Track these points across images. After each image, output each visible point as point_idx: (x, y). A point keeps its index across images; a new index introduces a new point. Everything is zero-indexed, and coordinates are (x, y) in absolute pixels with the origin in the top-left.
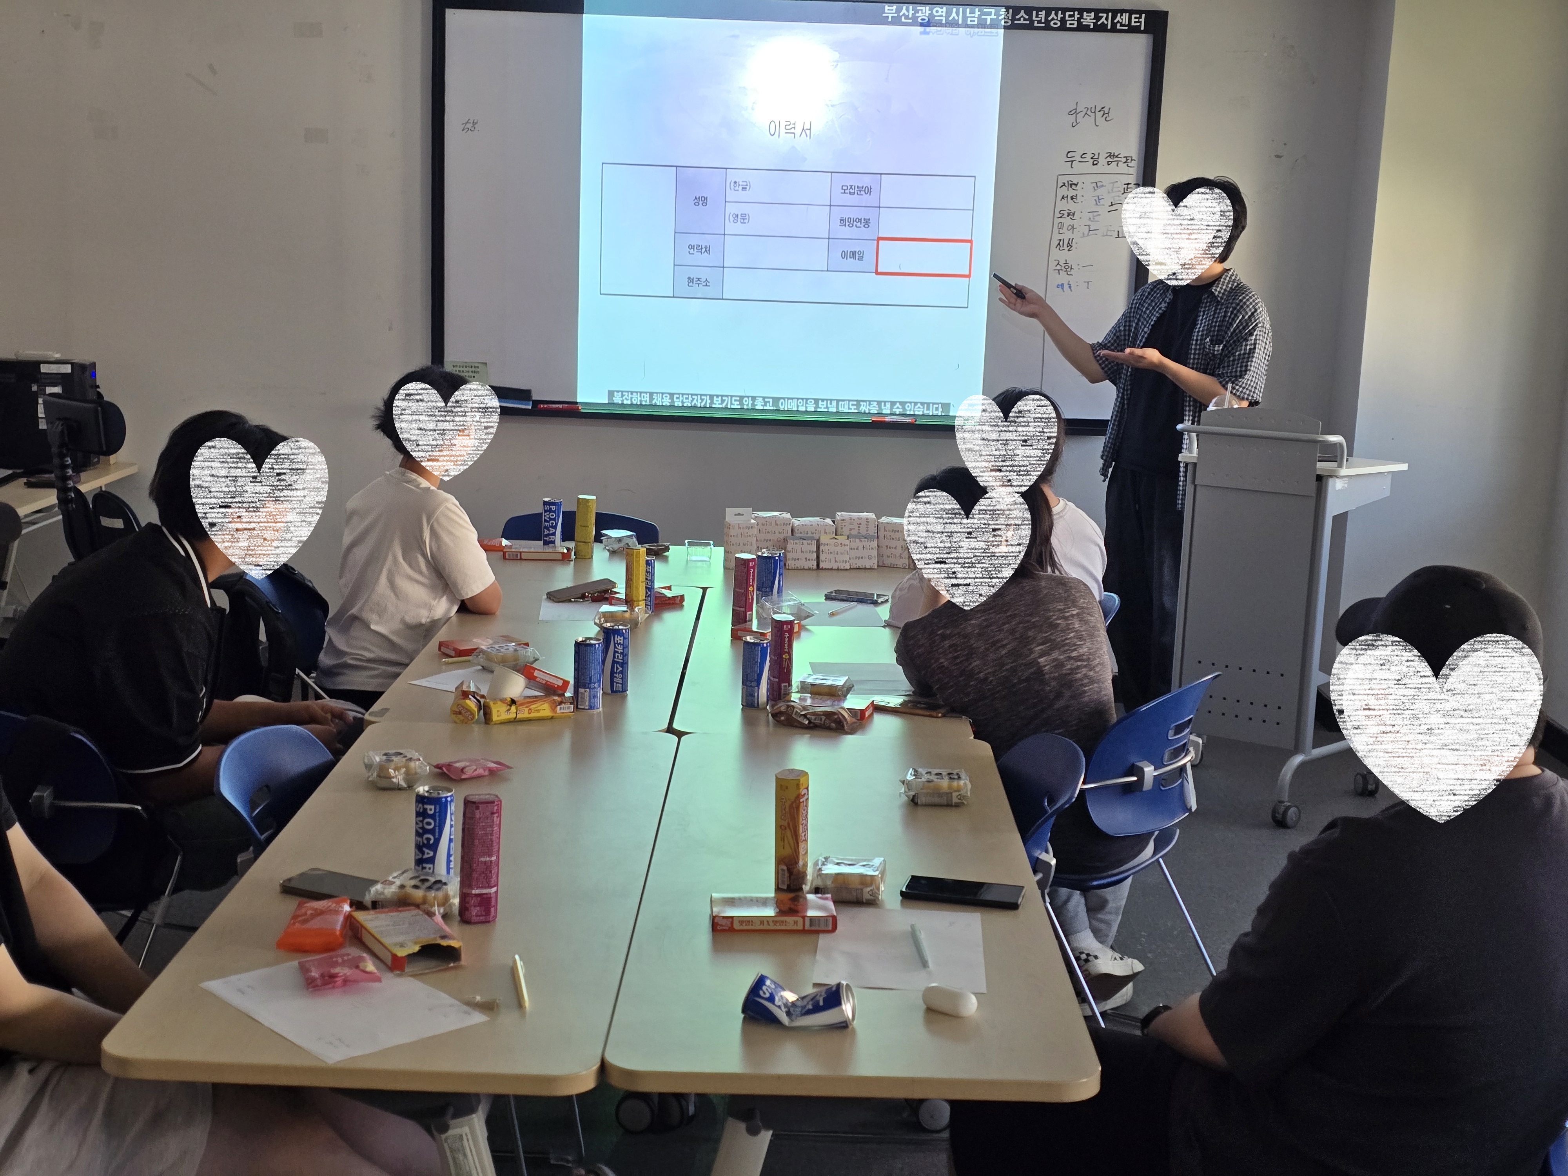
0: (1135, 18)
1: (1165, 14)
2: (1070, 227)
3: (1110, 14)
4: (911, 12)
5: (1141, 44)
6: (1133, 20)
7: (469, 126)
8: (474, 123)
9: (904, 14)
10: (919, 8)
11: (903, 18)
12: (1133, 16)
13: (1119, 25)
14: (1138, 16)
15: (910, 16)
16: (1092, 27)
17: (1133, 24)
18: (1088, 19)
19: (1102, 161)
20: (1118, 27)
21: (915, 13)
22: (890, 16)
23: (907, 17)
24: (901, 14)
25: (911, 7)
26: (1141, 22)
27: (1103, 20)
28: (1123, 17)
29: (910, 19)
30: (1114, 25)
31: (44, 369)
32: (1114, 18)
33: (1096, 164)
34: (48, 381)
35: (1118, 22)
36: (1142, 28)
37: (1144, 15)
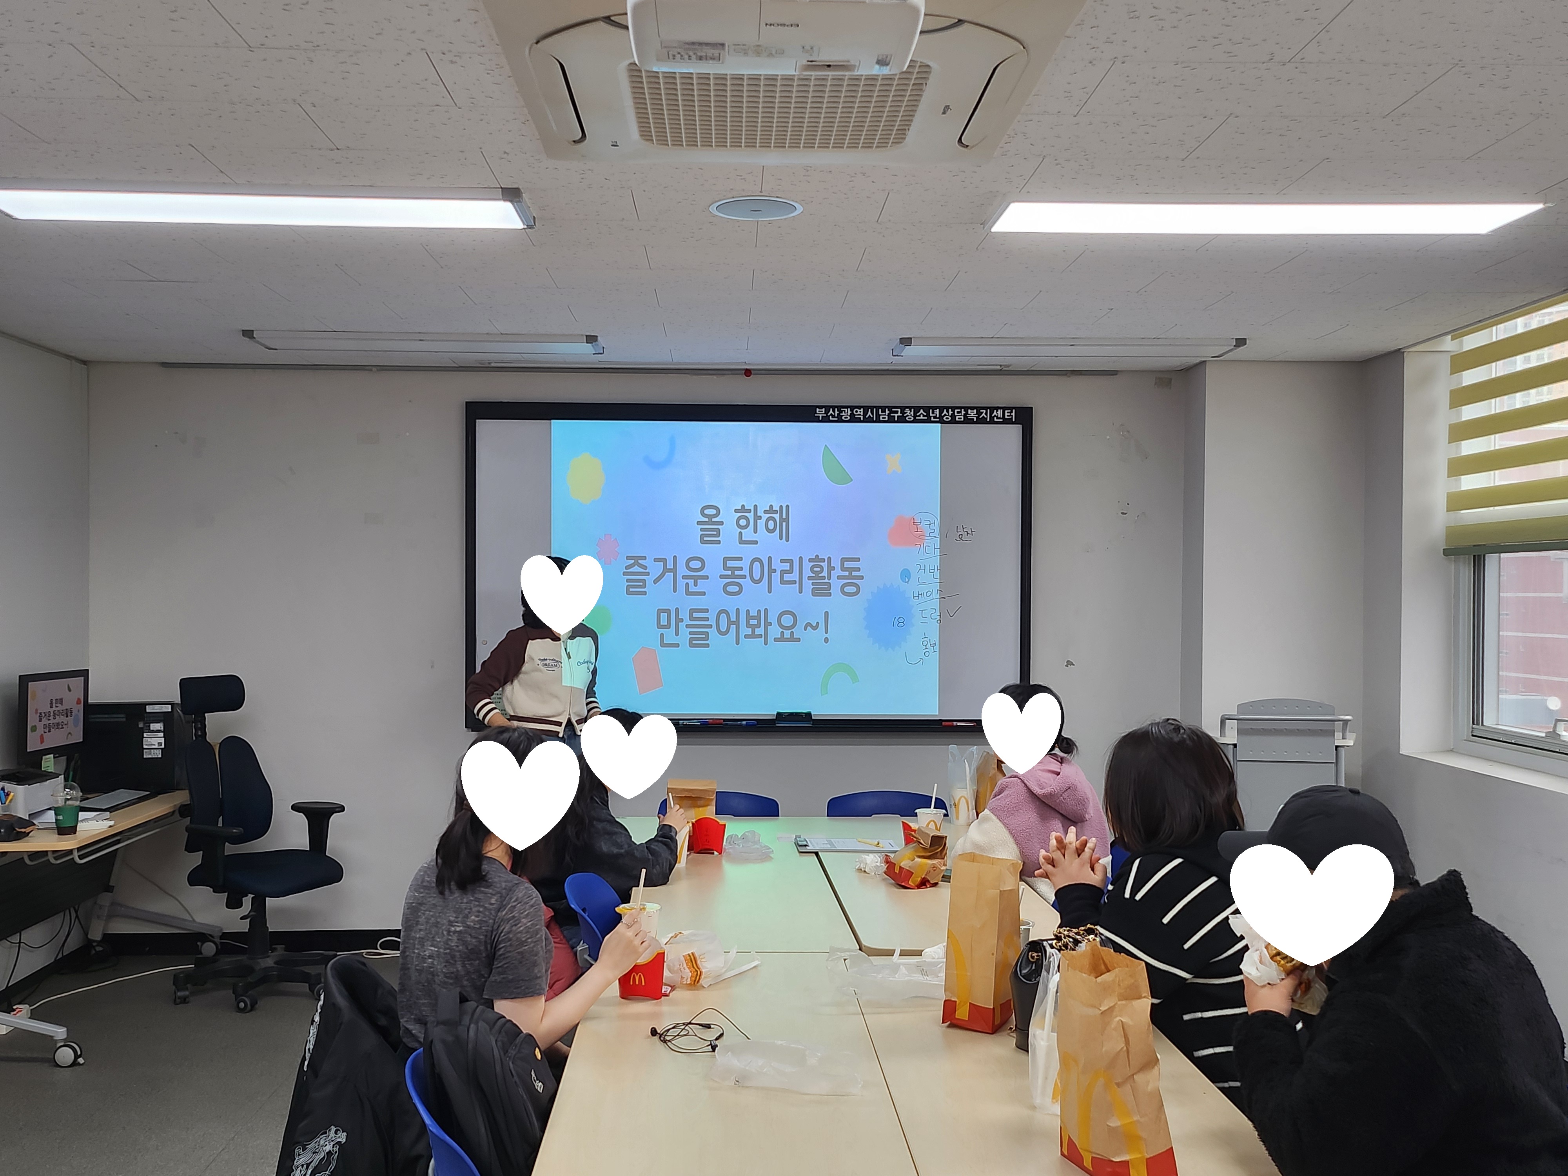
0: (1008, 413)
1: (1031, 409)
3: (989, 410)
4: (837, 412)
5: (1014, 432)
9: (831, 414)
10: (842, 409)
12: (1006, 411)
14: (1010, 411)
16: (975, 420)
17: (1006, 417)
18: (972, 414)
20: (995, 420)
21: (840, 413)
22: (821, 415)
23: (833, 416)
25: (836, 409)
26: (1012, 416)
27: (983, 414)
28: (999, 412)
29: (836, 417)
30: (992, 418)
31: (149, 709)
32: (991, 413)
34: (152, 719)
35: (995, 416)
36: (1014, 420)
37: (1014, 411)
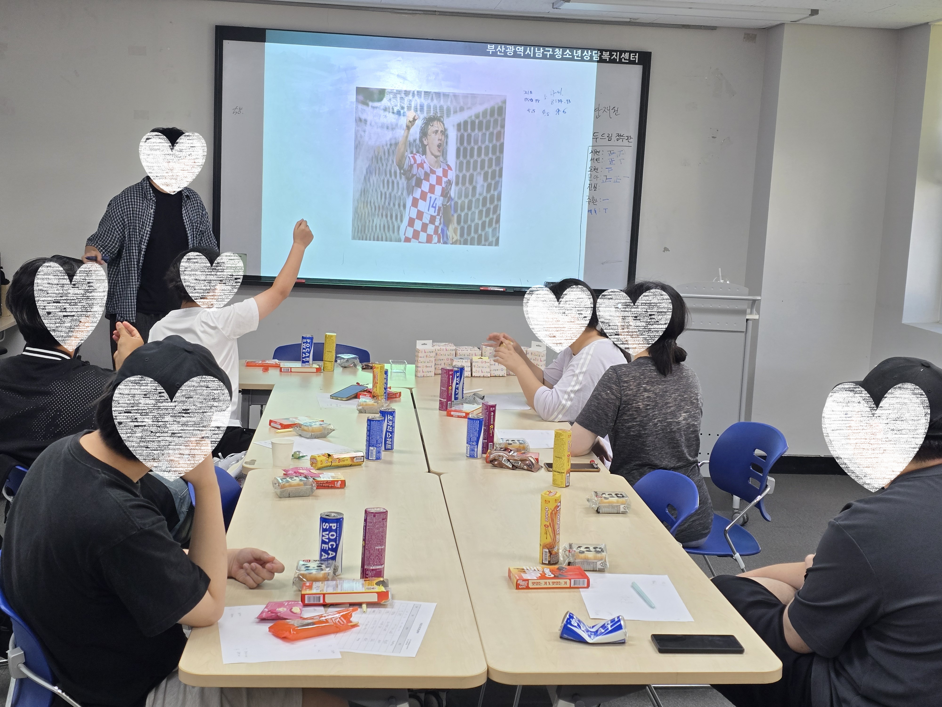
0: (633, 55)
1: (650, 53)
2: (595, 177)
3: (618, 53)
4: (503, 49)
5: (637, 71)
6: (632, 57)
7: (237, 110)
8: (240, 109)
9: (499, 50)
10: (507, 47)
11: (498, 52)
12: (632, 54)
13: (623, 59)
14: (634, 54)
15: (503, 51)
16: (608, 60)
17: (631, 59)
18: (606, 56)
19: (614, 138)
20: (623, 60)
21: (506, 49)
22: (491, 51)
23: (501, 52)
24: (497, 50)
25: (503, 46)
26: (636, 58)
27: (614, 56)
28: (626, 55)
29: (502, 53)
30: (620, 59)
32: (620, 56)
33: (610, 140)
35: (623, 57)
36: (637, 62)
37: (637, 54)
